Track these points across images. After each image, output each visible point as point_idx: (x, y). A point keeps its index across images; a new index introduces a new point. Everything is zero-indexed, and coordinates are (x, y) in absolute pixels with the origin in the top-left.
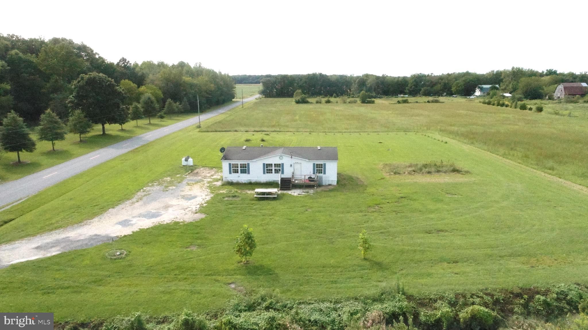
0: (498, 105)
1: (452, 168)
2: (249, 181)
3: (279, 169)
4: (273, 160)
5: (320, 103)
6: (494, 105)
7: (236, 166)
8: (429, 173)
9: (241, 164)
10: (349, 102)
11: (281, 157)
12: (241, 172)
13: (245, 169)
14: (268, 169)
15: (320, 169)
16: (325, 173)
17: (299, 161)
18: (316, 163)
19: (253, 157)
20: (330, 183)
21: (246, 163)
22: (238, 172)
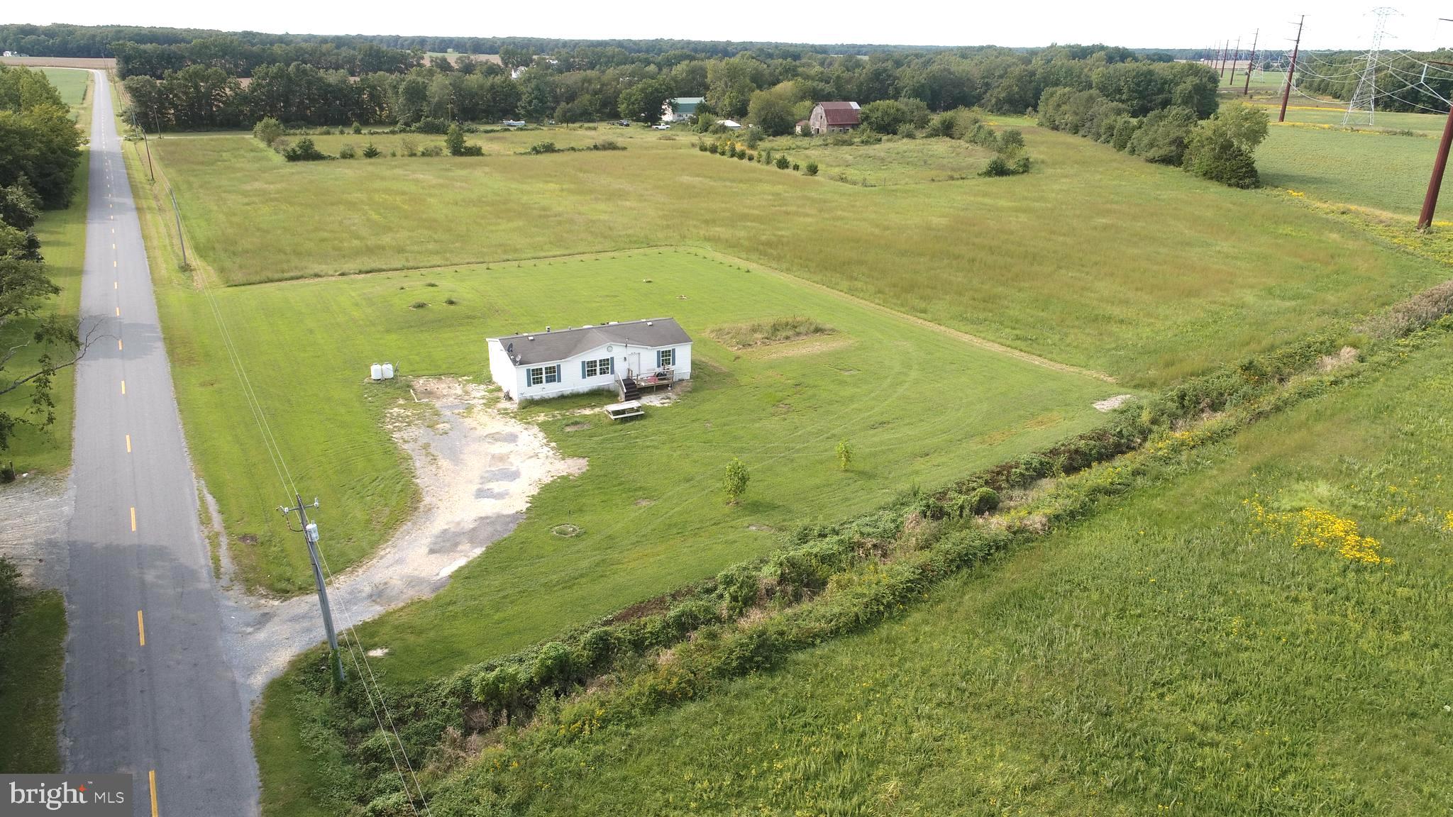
0: (732, 156)
1: (812, 328)
2: (560, 394)
3: (606, 366)
4: (598, 354)
5: (352, 156)
6: (723, 154)
7: (539, 371)
8: (787, 338)
9: (546, 368)
10: (423, 154)
11: (609, 349)
12: (547, 381)
13: (553, 375)
14: (589, 369)
15: (666, 358)
16: (674, 364)
17: (637, 351)
18: (662, 350)
19: (565, 355)
20: (680, 378)
21: (555, 365)
22: (541, 382)
